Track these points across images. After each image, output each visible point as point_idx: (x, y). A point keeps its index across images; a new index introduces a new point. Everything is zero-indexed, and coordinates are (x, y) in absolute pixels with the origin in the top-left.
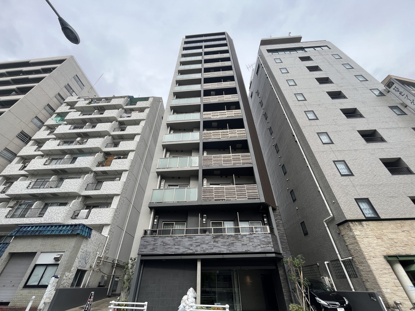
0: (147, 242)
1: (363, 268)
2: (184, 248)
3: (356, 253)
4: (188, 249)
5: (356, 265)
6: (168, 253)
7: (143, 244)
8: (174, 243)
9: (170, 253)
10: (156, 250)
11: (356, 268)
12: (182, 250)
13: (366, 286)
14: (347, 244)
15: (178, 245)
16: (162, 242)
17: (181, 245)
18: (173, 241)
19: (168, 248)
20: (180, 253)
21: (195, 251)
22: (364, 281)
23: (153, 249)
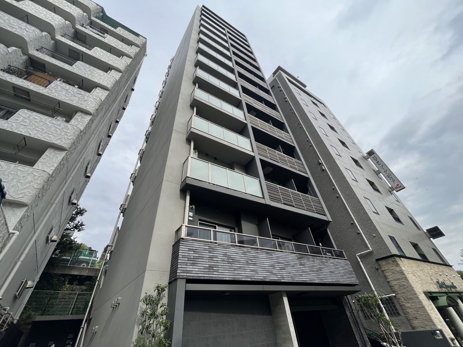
0: (195, 251)
1: (411, 305)
2: (265, 271)
3: (402, 289)
4: (270, 274)
5: (400, 303)
6: (241, 279)
7: (187, 254)
8: (245, 260)
9: (243, 279)
10: (217, 271)
11: (400, 305)
12: (261, 273)
13: (412, 324)
14: (388, 280)
15: (254, 264)
16: (225, 255)
17: (258, 265)
18: (243, 255)
19: (238, 268)
20: (260, 280)
21: (280, 276)
22: (412, 318)
23: (211, 267)
